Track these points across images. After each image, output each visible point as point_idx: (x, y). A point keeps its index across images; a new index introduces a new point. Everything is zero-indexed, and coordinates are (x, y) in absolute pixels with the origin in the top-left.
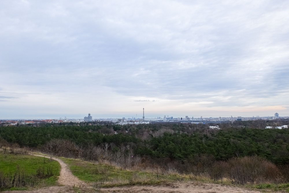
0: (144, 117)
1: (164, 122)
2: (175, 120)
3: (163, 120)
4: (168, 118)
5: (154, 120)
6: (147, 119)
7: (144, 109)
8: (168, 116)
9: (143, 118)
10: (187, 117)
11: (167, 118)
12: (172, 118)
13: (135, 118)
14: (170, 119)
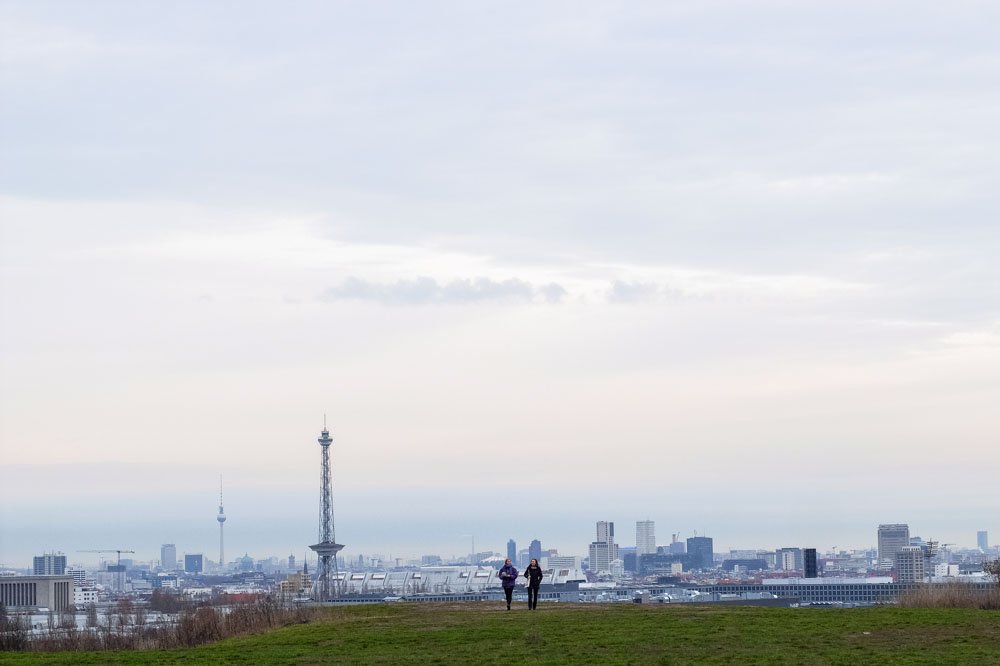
0: (327, 549)
1: (585, 598)
2: (736, 574)
3: (573, 585)
4: (648, 559)
5: (457, 587)
6: (358, 566)
7: (326, 441)
8: (645, 528)
9: (314, 558)
10: (892, 534)
11: (630, 559)
12: (699, 550)
13: (194, 561)
14: (677, 569)
